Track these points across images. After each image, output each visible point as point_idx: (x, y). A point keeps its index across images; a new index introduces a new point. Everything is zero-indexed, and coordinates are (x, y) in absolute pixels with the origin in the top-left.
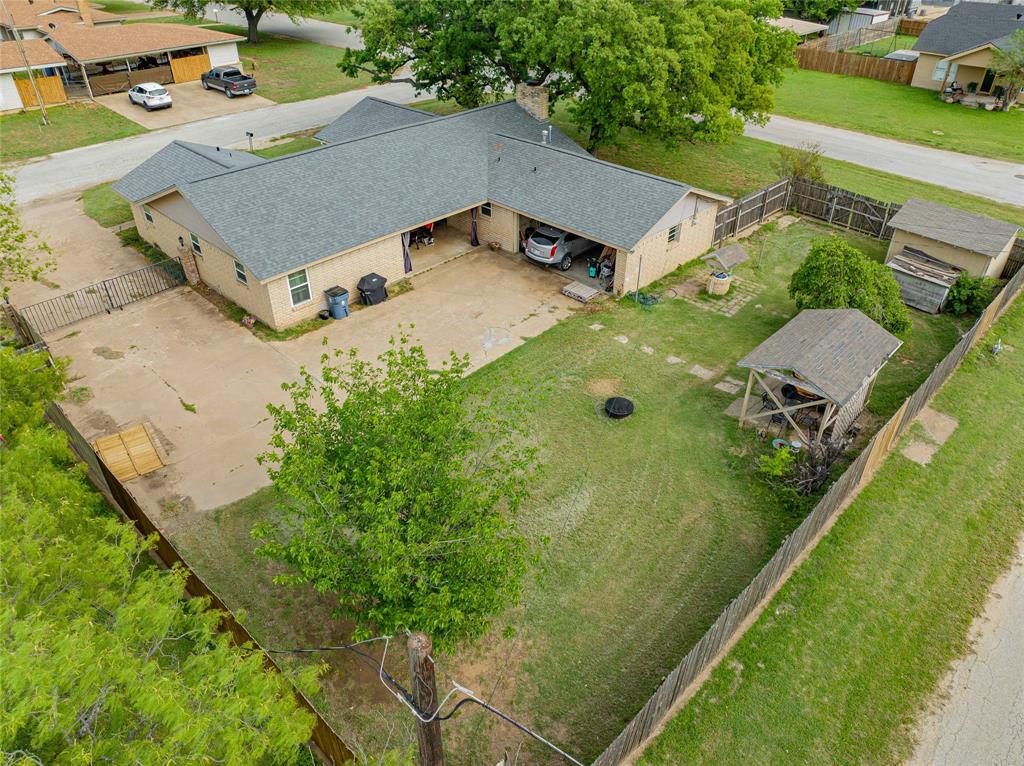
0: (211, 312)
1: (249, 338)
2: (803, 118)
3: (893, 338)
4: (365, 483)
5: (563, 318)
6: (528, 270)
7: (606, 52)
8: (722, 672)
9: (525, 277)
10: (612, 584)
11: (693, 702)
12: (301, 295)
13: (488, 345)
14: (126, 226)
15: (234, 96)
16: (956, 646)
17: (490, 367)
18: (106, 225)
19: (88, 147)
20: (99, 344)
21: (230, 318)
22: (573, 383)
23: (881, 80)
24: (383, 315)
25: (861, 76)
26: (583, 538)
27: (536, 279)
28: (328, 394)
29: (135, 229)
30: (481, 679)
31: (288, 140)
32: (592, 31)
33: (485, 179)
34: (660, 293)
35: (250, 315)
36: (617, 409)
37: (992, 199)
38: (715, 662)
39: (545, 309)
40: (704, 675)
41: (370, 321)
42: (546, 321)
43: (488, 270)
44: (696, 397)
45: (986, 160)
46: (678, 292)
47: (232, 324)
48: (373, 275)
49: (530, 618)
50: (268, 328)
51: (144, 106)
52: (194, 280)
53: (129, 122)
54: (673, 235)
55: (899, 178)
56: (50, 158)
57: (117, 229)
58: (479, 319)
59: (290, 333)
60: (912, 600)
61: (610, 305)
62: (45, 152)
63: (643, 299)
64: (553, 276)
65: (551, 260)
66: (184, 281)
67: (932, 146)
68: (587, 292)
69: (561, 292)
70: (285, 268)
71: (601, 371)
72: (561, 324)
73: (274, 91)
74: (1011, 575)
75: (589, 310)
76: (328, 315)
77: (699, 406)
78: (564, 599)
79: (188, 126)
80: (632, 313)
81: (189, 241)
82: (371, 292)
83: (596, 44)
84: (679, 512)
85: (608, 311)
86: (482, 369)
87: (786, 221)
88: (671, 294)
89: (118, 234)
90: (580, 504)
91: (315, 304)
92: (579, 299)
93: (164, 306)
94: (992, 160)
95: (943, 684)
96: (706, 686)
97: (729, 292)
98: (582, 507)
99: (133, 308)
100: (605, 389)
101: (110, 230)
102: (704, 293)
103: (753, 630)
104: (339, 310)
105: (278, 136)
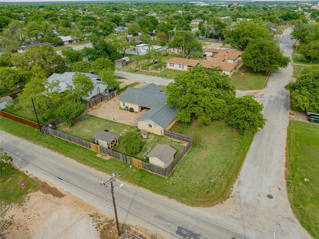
12: (124, 105)
13: (122, 121)
38: (66, 140)
54: (150, 126)
59: (121, 109)
104: (126, 109)
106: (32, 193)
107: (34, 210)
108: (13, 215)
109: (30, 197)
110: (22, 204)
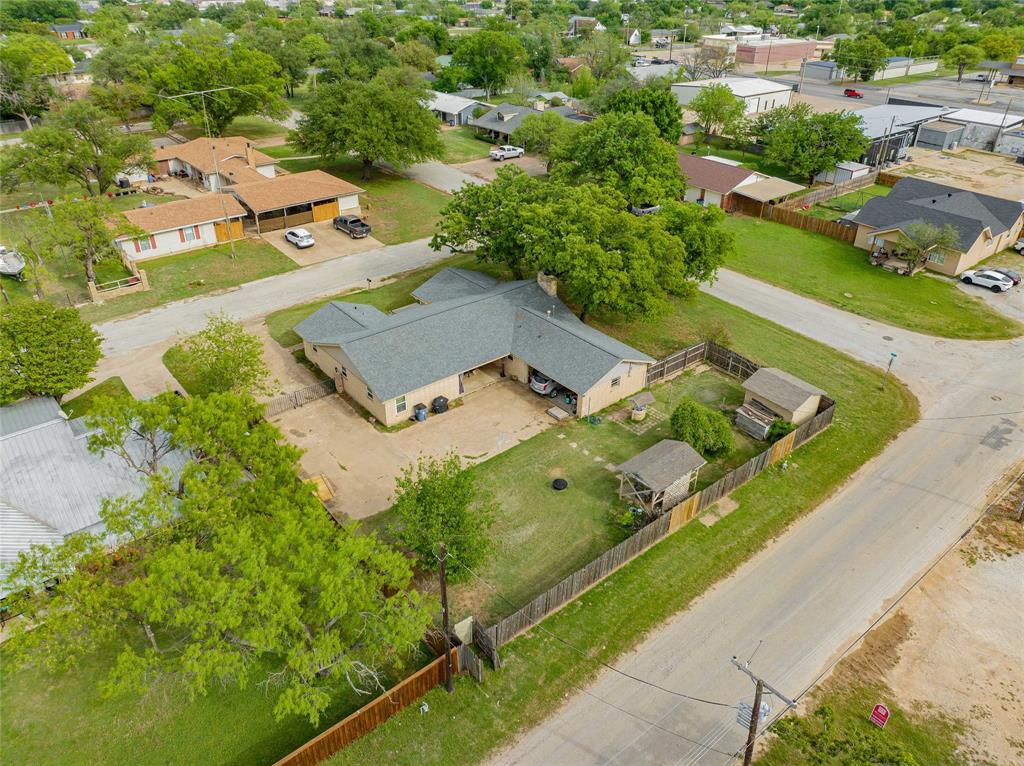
0: (351, 412)
1: (372, 429)
2: (755, 276)
3: (702, 459)
4: (431, 512)
5: (544, 430)
6: (531, 396)
7: (584, 273)
8: (573, 605)
9: (528, 401)
10: (535, 567)
11: (557, 614)
12: (402, 408)
13: (500, 443)
14: (297, 347)
15: (355, 238)
16: (682, 606)
17: (499, 456)
18: (285, 345)
19: (264, 280)
20: (292, 428)
21: (362, 416)
22: (541, 469)
23: (834, 238)
24: (444, 420)
25: (820, 233)
26: (527, 546)
27: (534, 402)
28: (419, 475)
29: (303, 350)
30: (471, 598)
31: (393, 281)
32: (576, 262)
33: (511, 339)
34: (604, 417)
35: (372, 416)
36: (558, 485)
37: (853, 356)
38: (570, 601)
39: (536, 422)
40: (565, 605)
41: (437, 423)
42: (535, 430)
43: (508, 394)
44: (604, 482)
45: (871, 322)
46: (616, 417)
47: (364, 421)
48: (441, 397)
49: (496, 577)
50: (382, 424)
51: (296, 245)
52: (340, 390)
53: (287, 258)
54: (615, 382)
55: (798, 336)
56: (240, 288)
57: (292, 348)
58: (499, 427)
59: (396, 428)
60: (671, 586)
61: (573, 423)
62: (236, 283)
63: (592, 420)
64: (544, 401)
65: (543, 392)
66: (335, 391)
67: (838, 307)
68: (561, 414)
69: (547, 412)
70: (395, 395)
71: (557, 463)
72: (543, 433)
73: (383, 233)
74: (725, 581)
75: (560, 425)
76: (416, 418)
77: (603, 486)
78: (512, 571)
79: (326, 264)
80: (584, 428)
81: (341, 370)
82: (439, 406)
83: (578, 269)
84: (575, 538)
85: (571, 427)
86: (494, 458)
87: (703, 368)
88: (610, 418)
89: (293, 354)
90: (530, 530)
91: (409, 413)
92: (556, 418)
93: (323, 406)
94: (875, 322)
95: (668, 620)
96: (564, 609)
97: (645, 419)
98: (530, 533)
99: (308, 406)
100: (557, 473)
101: (287, 350)
102: (629, 419)
103: (591, 591)
104: (421, 417)
105: (385, 277)
106: (894, 699)
107: (973, 687)
108: (1008, 744)
109: (917, 705)
110: (954, 723)
